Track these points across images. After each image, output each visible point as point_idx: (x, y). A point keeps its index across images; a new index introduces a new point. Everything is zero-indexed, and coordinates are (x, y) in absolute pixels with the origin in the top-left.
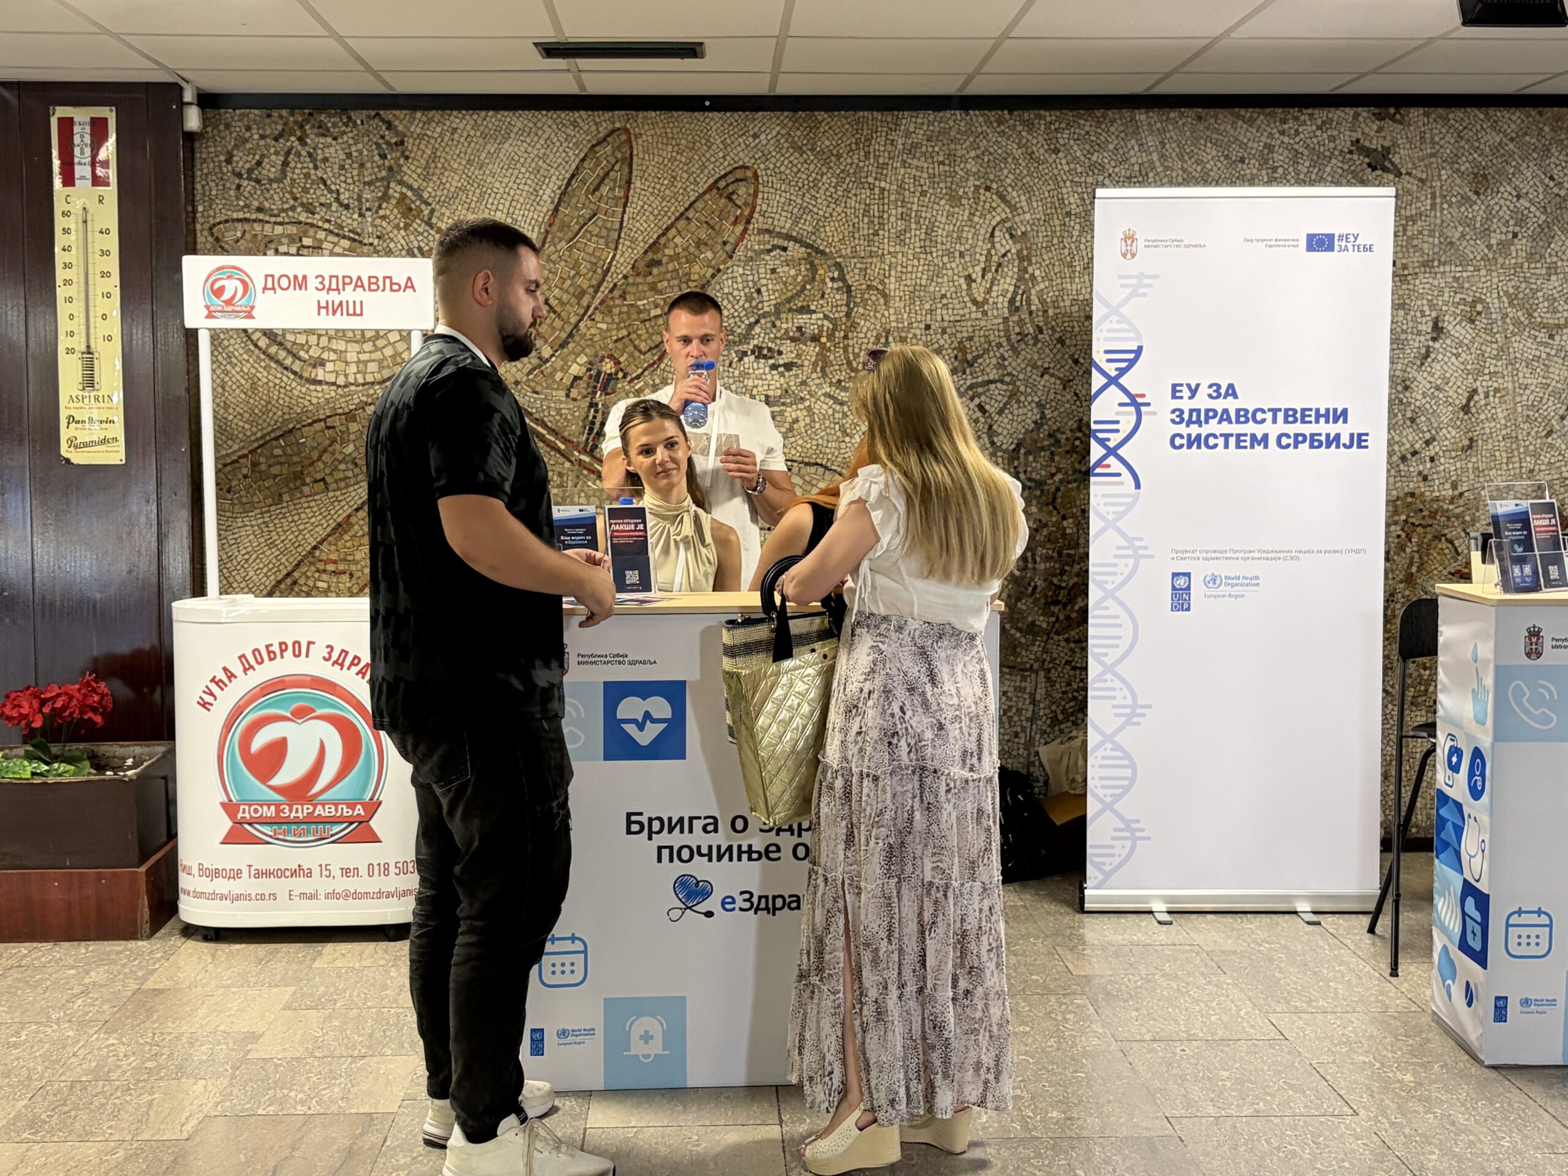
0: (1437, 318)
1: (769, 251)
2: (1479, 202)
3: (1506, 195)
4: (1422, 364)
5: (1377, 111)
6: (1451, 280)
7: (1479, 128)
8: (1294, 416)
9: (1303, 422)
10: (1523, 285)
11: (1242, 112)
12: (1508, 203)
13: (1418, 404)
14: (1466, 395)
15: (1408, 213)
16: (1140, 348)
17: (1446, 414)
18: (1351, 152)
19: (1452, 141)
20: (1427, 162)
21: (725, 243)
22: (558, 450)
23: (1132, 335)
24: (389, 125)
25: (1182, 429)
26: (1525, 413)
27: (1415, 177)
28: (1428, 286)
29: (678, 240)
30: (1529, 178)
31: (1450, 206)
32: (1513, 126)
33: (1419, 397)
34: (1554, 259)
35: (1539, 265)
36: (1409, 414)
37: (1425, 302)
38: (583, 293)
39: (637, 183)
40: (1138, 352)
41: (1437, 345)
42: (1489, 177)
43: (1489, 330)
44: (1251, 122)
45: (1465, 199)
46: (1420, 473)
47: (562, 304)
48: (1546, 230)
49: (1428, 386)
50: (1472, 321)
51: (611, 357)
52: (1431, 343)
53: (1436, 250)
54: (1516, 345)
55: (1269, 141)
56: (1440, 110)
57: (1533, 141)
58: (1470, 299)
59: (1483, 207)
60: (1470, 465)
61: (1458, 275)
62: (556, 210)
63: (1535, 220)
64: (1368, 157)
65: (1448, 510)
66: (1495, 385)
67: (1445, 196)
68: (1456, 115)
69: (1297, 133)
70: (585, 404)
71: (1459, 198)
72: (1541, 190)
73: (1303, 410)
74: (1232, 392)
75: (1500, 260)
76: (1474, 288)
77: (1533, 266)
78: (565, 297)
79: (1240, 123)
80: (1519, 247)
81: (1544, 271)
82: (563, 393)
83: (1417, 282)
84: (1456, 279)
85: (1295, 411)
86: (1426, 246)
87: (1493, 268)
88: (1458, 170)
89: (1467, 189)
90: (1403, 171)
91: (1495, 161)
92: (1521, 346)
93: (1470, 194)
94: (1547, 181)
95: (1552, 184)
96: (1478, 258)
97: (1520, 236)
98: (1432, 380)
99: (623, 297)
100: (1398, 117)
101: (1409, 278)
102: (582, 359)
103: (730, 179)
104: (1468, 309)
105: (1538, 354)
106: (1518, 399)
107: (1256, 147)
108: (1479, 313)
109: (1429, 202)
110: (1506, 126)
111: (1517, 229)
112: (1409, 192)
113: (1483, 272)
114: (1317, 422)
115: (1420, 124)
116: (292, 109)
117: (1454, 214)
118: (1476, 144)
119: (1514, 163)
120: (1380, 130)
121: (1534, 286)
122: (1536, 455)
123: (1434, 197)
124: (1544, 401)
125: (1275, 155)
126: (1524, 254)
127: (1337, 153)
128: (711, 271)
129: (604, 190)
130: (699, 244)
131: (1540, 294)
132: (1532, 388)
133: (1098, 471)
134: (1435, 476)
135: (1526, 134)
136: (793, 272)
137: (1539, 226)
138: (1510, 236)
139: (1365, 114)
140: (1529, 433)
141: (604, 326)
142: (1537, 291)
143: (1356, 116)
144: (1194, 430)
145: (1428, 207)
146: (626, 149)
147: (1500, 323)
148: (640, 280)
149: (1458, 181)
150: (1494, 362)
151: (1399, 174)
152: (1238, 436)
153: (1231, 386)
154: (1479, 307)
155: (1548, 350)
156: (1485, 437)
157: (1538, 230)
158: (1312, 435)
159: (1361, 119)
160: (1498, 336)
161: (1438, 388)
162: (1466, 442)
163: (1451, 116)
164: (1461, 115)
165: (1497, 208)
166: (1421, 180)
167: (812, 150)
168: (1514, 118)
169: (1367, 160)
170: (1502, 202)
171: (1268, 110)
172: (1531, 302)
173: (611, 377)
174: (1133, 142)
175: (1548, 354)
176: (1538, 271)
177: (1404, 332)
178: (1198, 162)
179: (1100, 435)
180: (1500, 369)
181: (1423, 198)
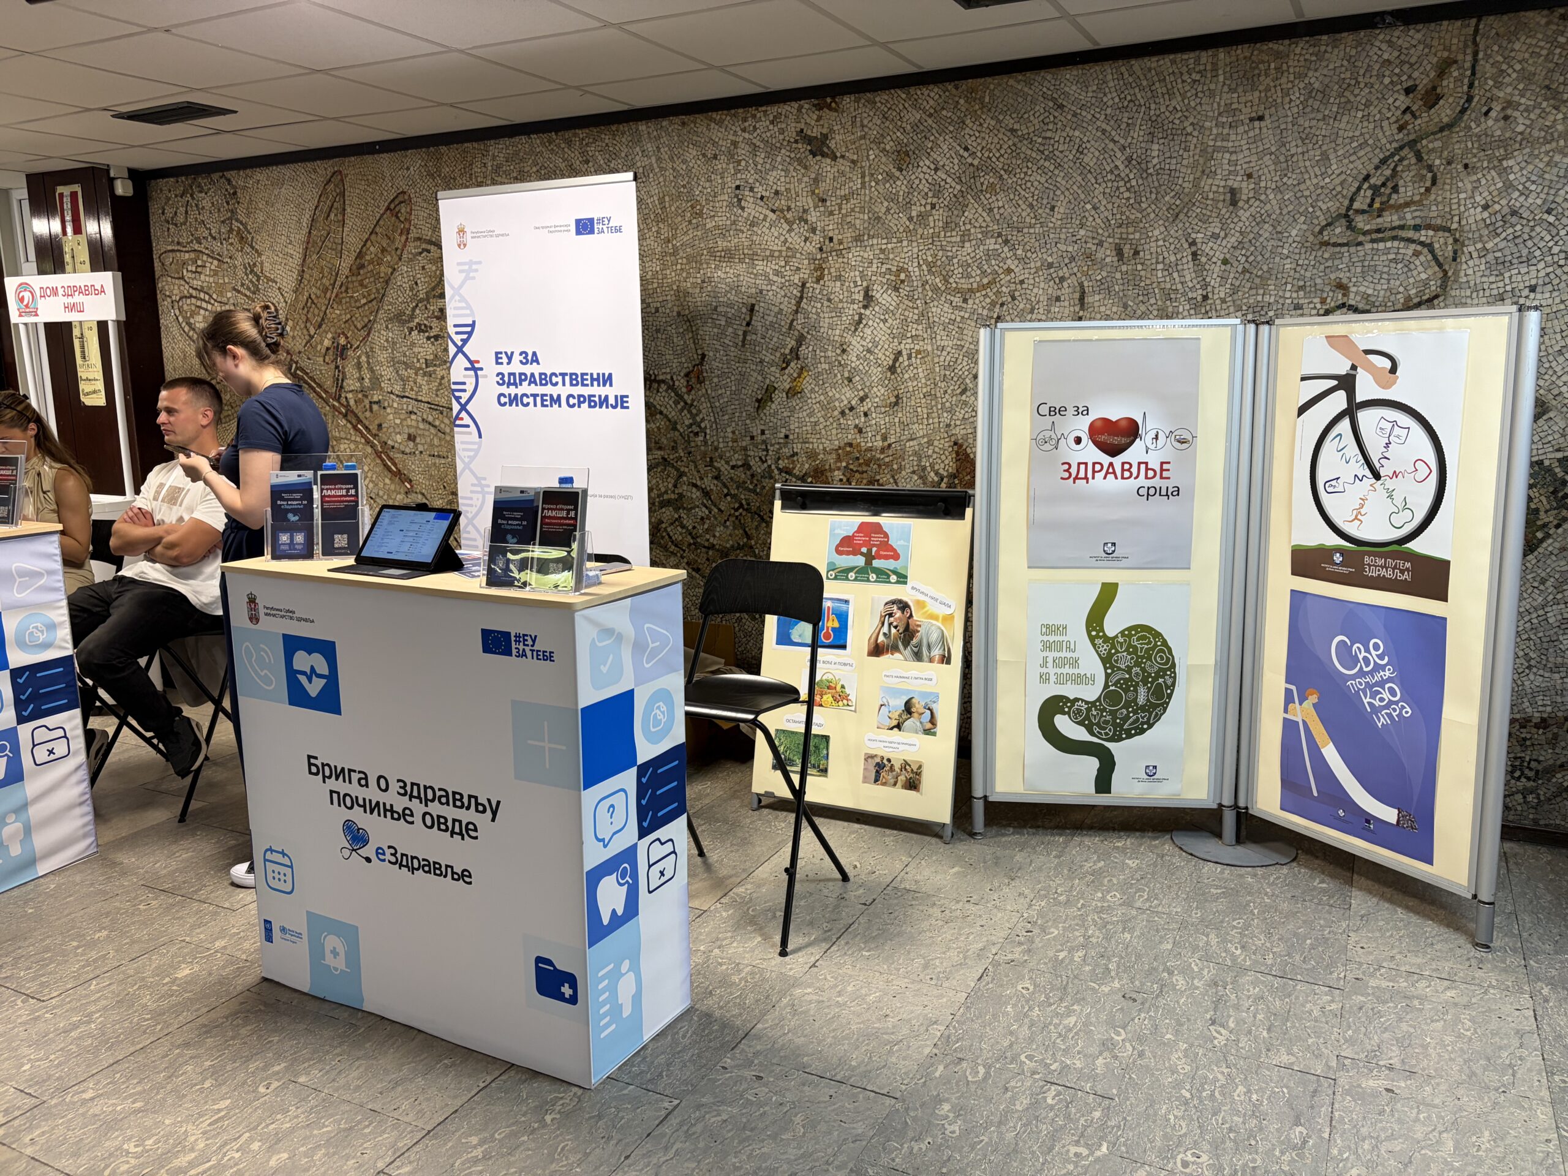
0: (868, 287)
1: (421, 253)
2: (901, 177)
3: (925, 169)
4: (856, 329)
5: (816, 102)
6: (877, 252)
7: (901, 107)
8: (576, 379)
9: (583, 385)
10: (940, 253)
11: (714, 115)
12: (927, 176)
13: (853, 365)
14: (892, 357)
15: (843, 193)
16: (474, 322)
17: (876, 373)
18: (796, 142)
19: (879, 122)
20: (857, 144)
21: (397, 249)
22: (321, 397)
23: (468, 312)
24: (229, 181)
25: (504, 389)
26: (942, 372)
27: (848, 159)
28: (859, 259)
29: (372, 249)
30: (946, 152)
31: (877, 183)
32: (931, 102)
33: (854, 359)
34: (968, 227)
35: (954, 233)
36: (846, 375)
37: (857, 273)
38: (327, 289)
39: (348, 210)
40: (473, 325)
41: (868, 312)
42: (911, 153)
43: (910, 298)
44: (720, 123)
45: (890, 176)
46: (856, 426)
47: (317, 297)
48: (961, 199)
49: (861, 349)
50: (896, 289)
51: (343, 333)
52: (862, 311)
53: (866, 225)
54: (934, 310)
55: (734, 138)
56: (868, 94)
57: (950, 114)
58: (894, 269)
59: (905, 182)
60: (897, 420)
61: (884, 247)
62: (310, 233)
63: (951, 190)
64: (809, 144)
65: (879, 459)
66: (917, 347)
67: (872, 175)
68: (882, 97)
69: (755, 129)
70: (333, 366)
71: (885, 175)
72: (956, 161)
73: (583, 375)
74: (535, 359)
75: (920, 231)
76: (898, 259)
77: (948, 234)
78: (318, 293)
79: (713, 125)
80: (936, 217)
81: (958, 239)
82: (321, 359)
83: (850, 255)
84: (882, 251)
85: (576, 375)
86: (858, 222)
87: (914, 238)
88: (884, 149)
89: (891, 167)
90: (838, 155)
91: (915, 138)
92: (939, 311)
93: (894, 170)
94: (962, 152)
95: (966, 154)
96: (901, 230)
97: (937, 207)
98: (864, 343)
99: (346, 291)
100: (833, 105)
101: (844, 252)
102: (330, 336)
103: (397, 202)
104: (893, 278)
105: (953, 317)
106: (936, 360)
107: (725, 144)
108: (902, 282)
109: (859, 181)
110: (925, 103)
111: (935, 200)
112: (843, 174)
113: (905, 243)
114: (592, 385)
115: (852, 109)
116: (187, 175)
117: (881, 191)
118: (899, 123)
119: (932, 138)
120: (819, 118)
121: (950, 254)
122: (951, 411)
123: (863, 177)
124: (959, 361)
125: (739, 150)
126: (941, 224)
127: (785, 143)
128: (390, 270)
129: (332, 216)
130: (383, 250)
131: (955, 261)
132: (949, 349)
133: (458, 422)
134: (868, 429)
135: (943, 108)
136: (434, 268)
137: (955, 196)
138: (928, 207)
139: (807, 106)
140: (946, 392)
141: (338, 312)
142: (953, 258)
143: (799, 109)
144: (512, 390)
145: (859, 186)
146: (341, 186)
147: (920, 290)
148: (354, 278)
149: (884, 159)
150: (915, 326)
151: (834, 158)
152: (543, 395)
153: (534, 354)
154: (903, 276)
155: (962, 314)
156: (908, 395)
157: (954, 199)
158: (590, 396)
159: (804, 111)
160: (918, 302)
161: (869, 351)
162: (893, 400)
163: (877, 99)
164: (886, 97)
165: (917, 182)
166: (853, 162)
167: (439, 176)
168: (932, 94)
169: (809, 148)
170: (921, 176)
171: (733, 111)
172: (948, 268)
173: (344, 348)
174: (638, 149)
175: (963, 317)
176: (953, 239)
177: (841, 301)
178: (684, 162)
179: (457, 394)
180: (921, 333)
181: (855, 178)
